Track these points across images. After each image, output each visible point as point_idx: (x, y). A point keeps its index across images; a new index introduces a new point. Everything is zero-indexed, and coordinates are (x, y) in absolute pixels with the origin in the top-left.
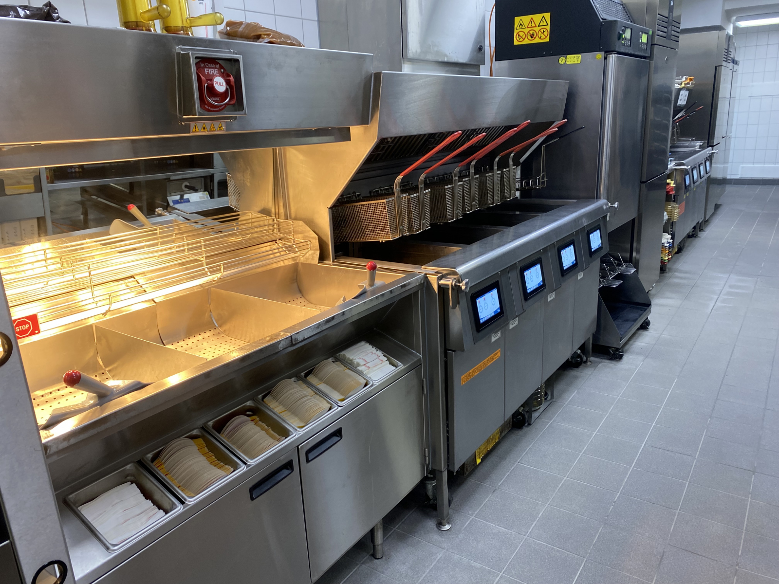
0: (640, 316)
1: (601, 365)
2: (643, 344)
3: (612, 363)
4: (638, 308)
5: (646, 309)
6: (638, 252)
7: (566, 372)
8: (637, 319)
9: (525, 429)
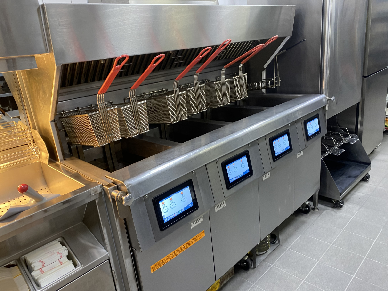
0: (361, 172)
1: (325, 212)
2: (361, 194)
3: (333, 211)
4: (361, 166)
5: (367, 167)
6: (362, 125)
7: (297, 218)
8: (357, 176)
9: (250, 271)
